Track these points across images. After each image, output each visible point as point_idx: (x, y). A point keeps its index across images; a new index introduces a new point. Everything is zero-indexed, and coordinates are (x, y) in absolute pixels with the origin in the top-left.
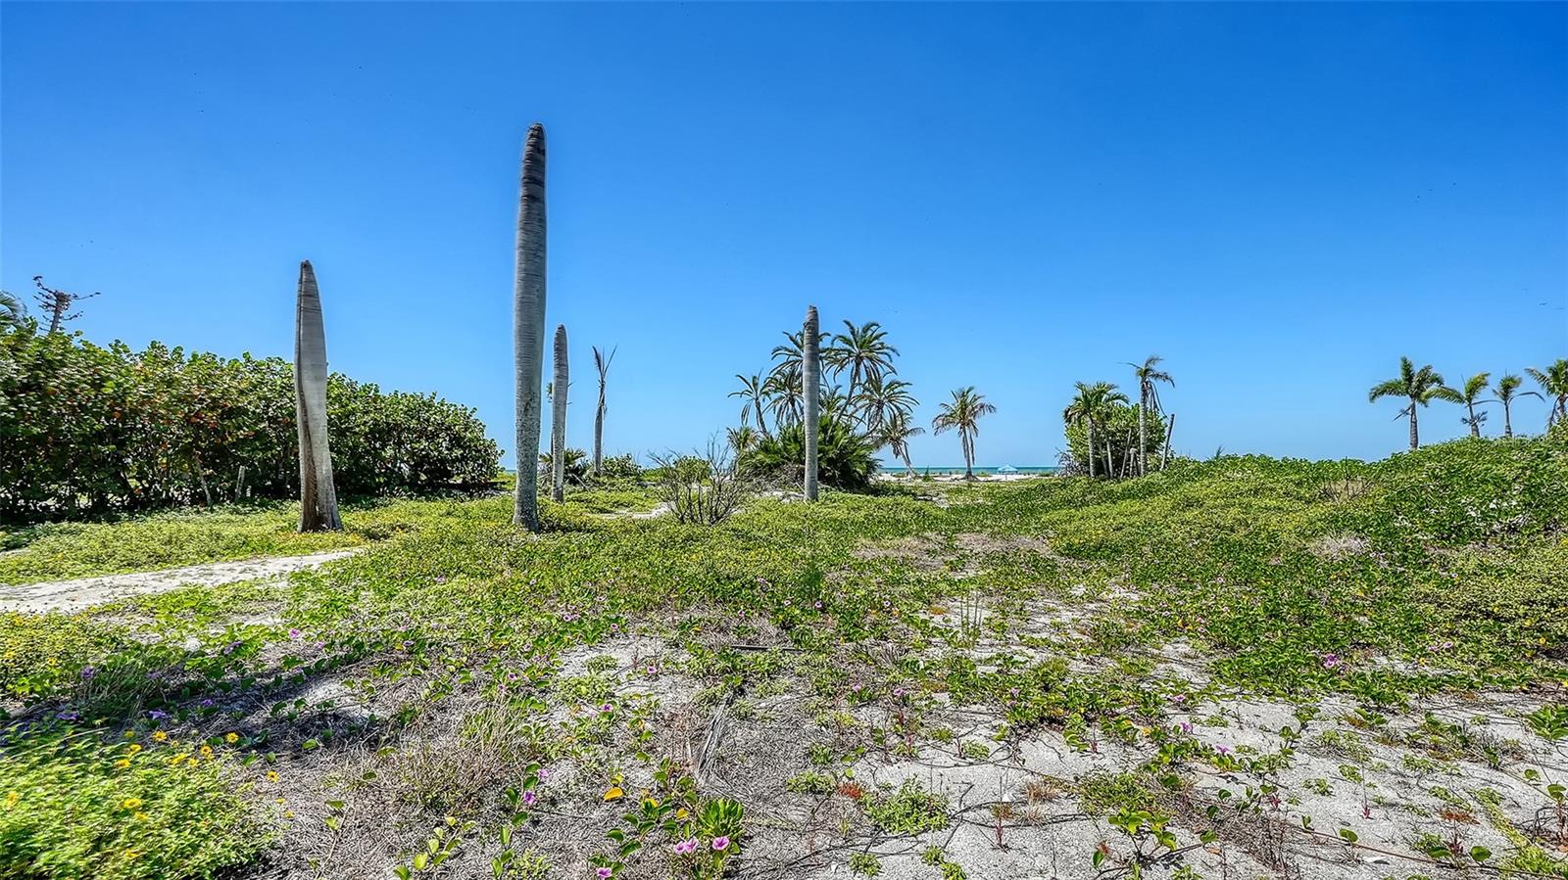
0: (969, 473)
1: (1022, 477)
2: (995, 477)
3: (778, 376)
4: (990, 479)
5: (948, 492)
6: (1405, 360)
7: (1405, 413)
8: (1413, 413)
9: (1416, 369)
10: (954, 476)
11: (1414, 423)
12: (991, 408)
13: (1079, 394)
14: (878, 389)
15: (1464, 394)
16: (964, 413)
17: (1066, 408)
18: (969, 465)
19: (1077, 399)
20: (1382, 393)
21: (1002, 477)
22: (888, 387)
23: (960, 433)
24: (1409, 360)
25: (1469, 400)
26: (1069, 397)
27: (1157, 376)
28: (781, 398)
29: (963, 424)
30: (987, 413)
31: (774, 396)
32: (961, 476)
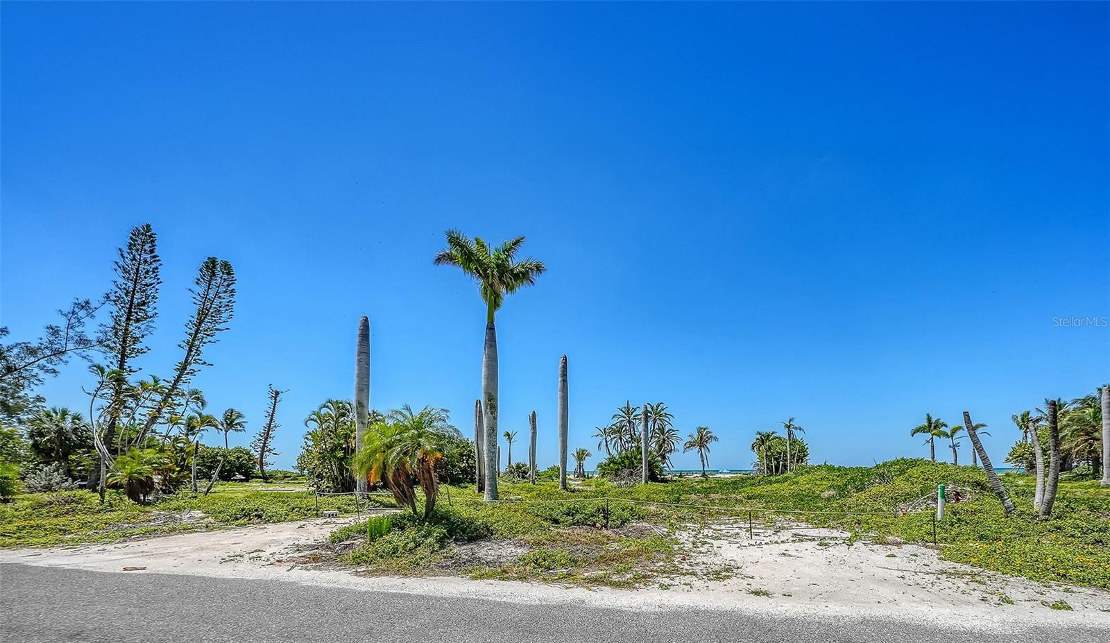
0: (704, 473)
1: (733, 475)
2: (718, 476)
3: (613, 427)
4: (715, 477)
5: (696, 482)
6: (928, 415)
7: (928, 442)
8: (932, 441)
9: (933, 420)
10: (695, 475)
11: (933, 447)
12: (716, 439)
13: (758, 436)
14: (663, 434)
15: (949, 434)
16: (702, 440)
17: (753, 443)
18: (704, 469)
19: (757, 439)
20: (918, 431)
21: (722, 476)
22: (667, 432)
23: (699, 451)
24: (930, 415)
25: (952, 436)
26: (754, 438)
27: (796, 428)
28: (615, 438)
29: (701, 447)
30: (714, 441)
31: (612, 436)
32: (698, 475)
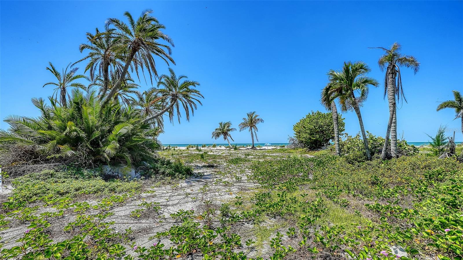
0: (253, 146)
4: (262, 148)
12: (262, 120)
16: (252, 122)
18: (253, 143)
21: (266, 148)
23: (250, 130)
29: (251, 127)
32: (250, 148)
